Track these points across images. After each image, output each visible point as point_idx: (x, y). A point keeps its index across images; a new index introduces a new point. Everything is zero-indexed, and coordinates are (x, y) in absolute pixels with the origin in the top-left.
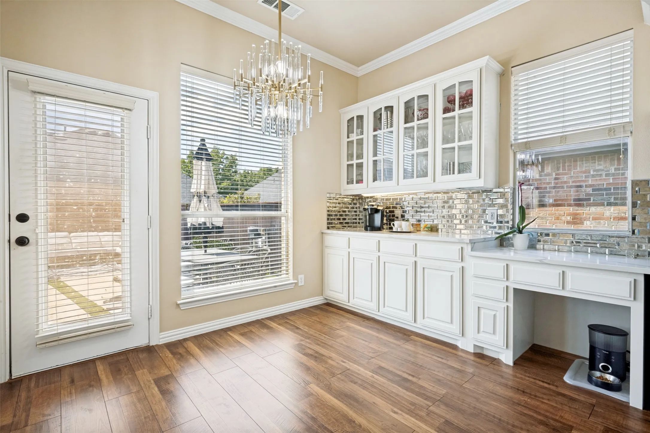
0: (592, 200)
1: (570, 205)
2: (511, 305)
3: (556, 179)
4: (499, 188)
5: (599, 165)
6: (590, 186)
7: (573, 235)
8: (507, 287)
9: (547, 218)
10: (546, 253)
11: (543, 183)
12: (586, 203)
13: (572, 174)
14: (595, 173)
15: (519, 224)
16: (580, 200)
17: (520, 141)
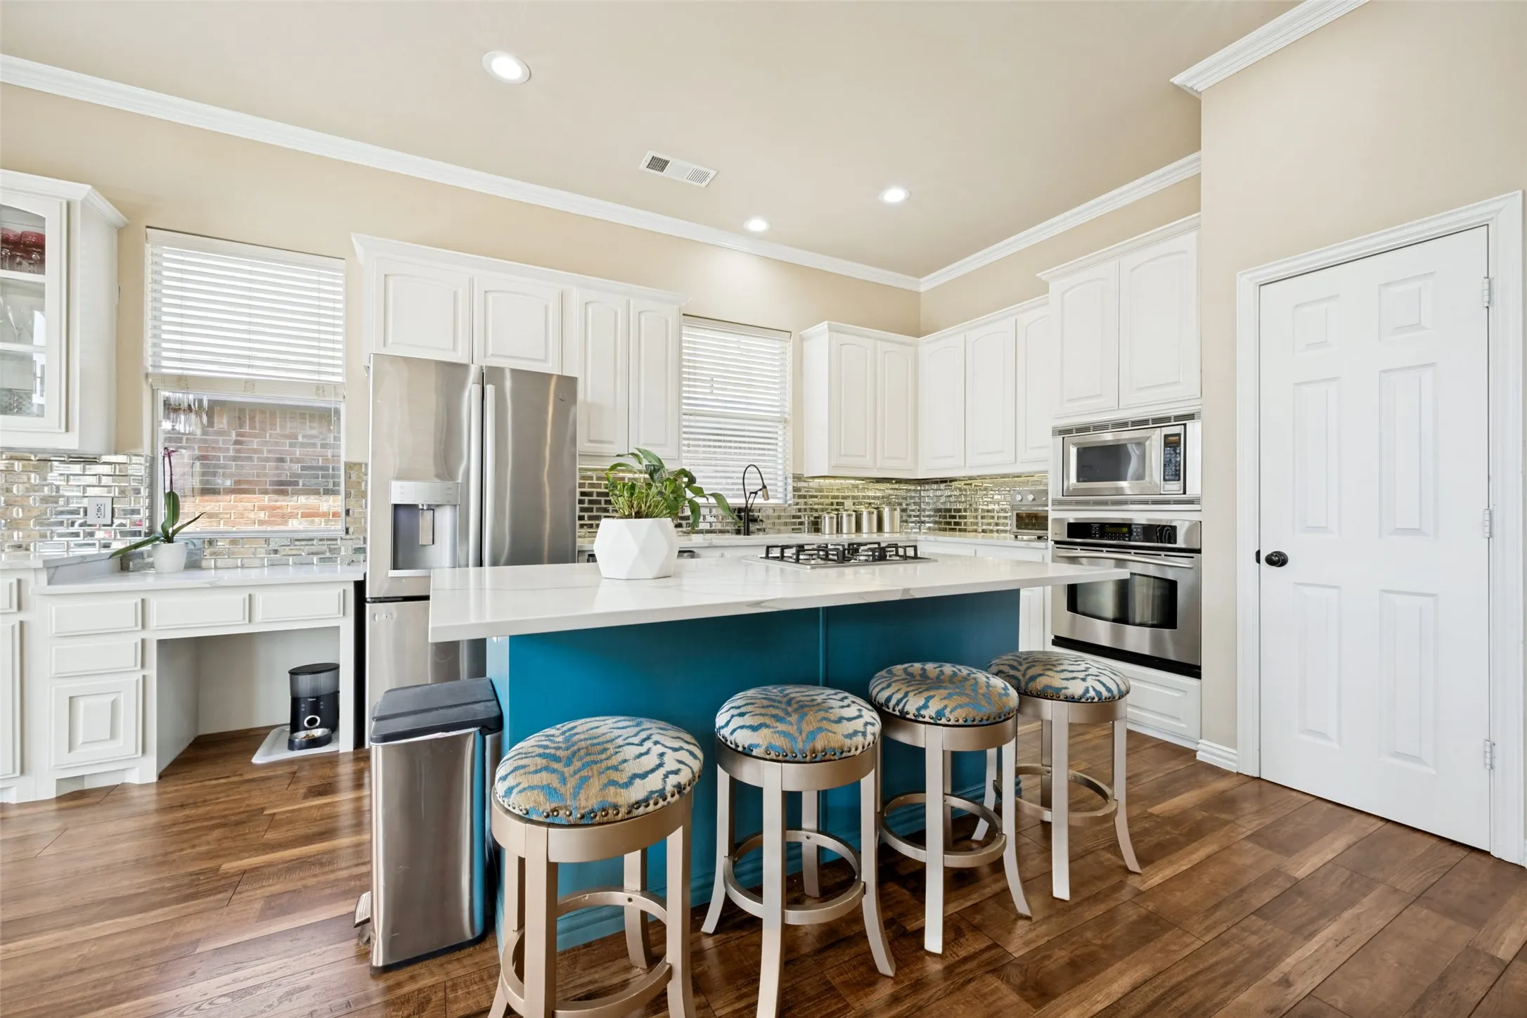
0: (301, 484)
1: (265, 492)
2: (152, 672)
3: (236, 442)
4: (116, 453)
5: (311, 428)
6: (298, 461)
7: (267, 541)
8: (143, 641)
9: (221, 516)
10: (220, 572)
11: (210, 449)
12: (293, 490)
13: (268, 437)
14: (305, 440)
15: (166, 525)
16: (281, 483)
17: (164, 371)
